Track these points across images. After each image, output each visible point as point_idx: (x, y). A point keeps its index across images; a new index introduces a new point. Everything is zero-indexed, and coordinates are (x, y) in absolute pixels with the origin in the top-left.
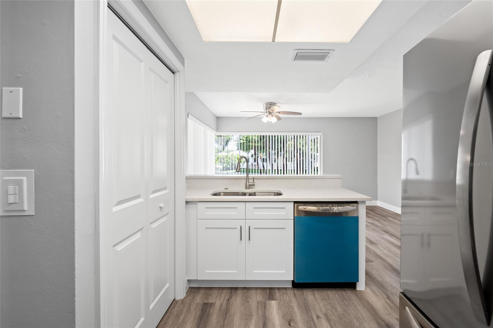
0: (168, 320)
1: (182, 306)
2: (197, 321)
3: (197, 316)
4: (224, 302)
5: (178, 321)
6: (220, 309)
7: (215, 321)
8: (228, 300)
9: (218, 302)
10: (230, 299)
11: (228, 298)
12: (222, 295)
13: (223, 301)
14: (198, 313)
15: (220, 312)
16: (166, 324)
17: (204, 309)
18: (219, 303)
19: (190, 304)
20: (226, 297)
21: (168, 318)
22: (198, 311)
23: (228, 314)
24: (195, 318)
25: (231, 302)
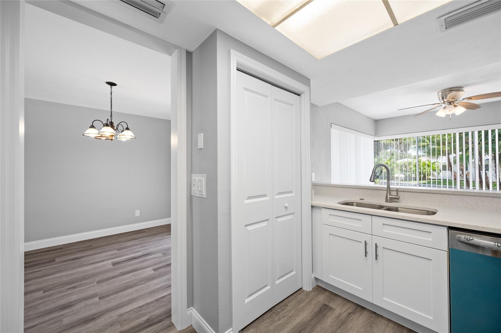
0: (292, 301)
1: (306, 297)
2: (313, 314)
3: (314, 311)
4: (344, 314)
5: (299, 306)
6: (338, 317)
7: (328, 323)
8: (350, 314)
9: (337, 310)
10: (352, 314)
11: (350, 312)
12: (345, 306)
13: (343, 311)
14: (316, 309)
15: (337, 319)
16: (289, 302)
17: (322, 309)
18: (339, 311)
19: (313, 299)
20: (348, 310)
21: (293, 300)
22: (317, 307)
23: (344, 325)
24: (313, 311)
25: (352, 317)
